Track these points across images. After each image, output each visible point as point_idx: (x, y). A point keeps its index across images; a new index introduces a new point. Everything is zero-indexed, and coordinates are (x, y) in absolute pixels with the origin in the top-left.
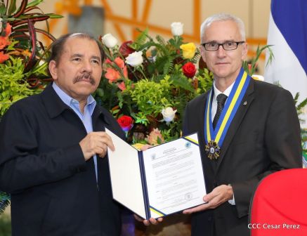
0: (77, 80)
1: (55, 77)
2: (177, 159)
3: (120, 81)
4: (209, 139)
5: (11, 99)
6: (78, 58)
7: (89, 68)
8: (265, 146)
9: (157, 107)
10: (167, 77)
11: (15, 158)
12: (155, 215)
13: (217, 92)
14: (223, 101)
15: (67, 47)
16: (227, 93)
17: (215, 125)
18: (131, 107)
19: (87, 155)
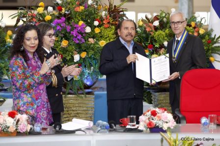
0: (127, 36)
1: (119, 35)
2: (162, 62)
3: (151, 31)
4: (173, 56)
5: (110, 40)
6: (127, 28)
7: (130, 32)
8: (192, 58)
9: (162, 41)
10: (167, 30)
11: (105, 63)
12: (153, 82)
13: (176, 39)
14: (178, 42)
15: (123, 24)
16: (179, 39)
17: (175, 51)
18: (154, 40)
19: (129, 62)
